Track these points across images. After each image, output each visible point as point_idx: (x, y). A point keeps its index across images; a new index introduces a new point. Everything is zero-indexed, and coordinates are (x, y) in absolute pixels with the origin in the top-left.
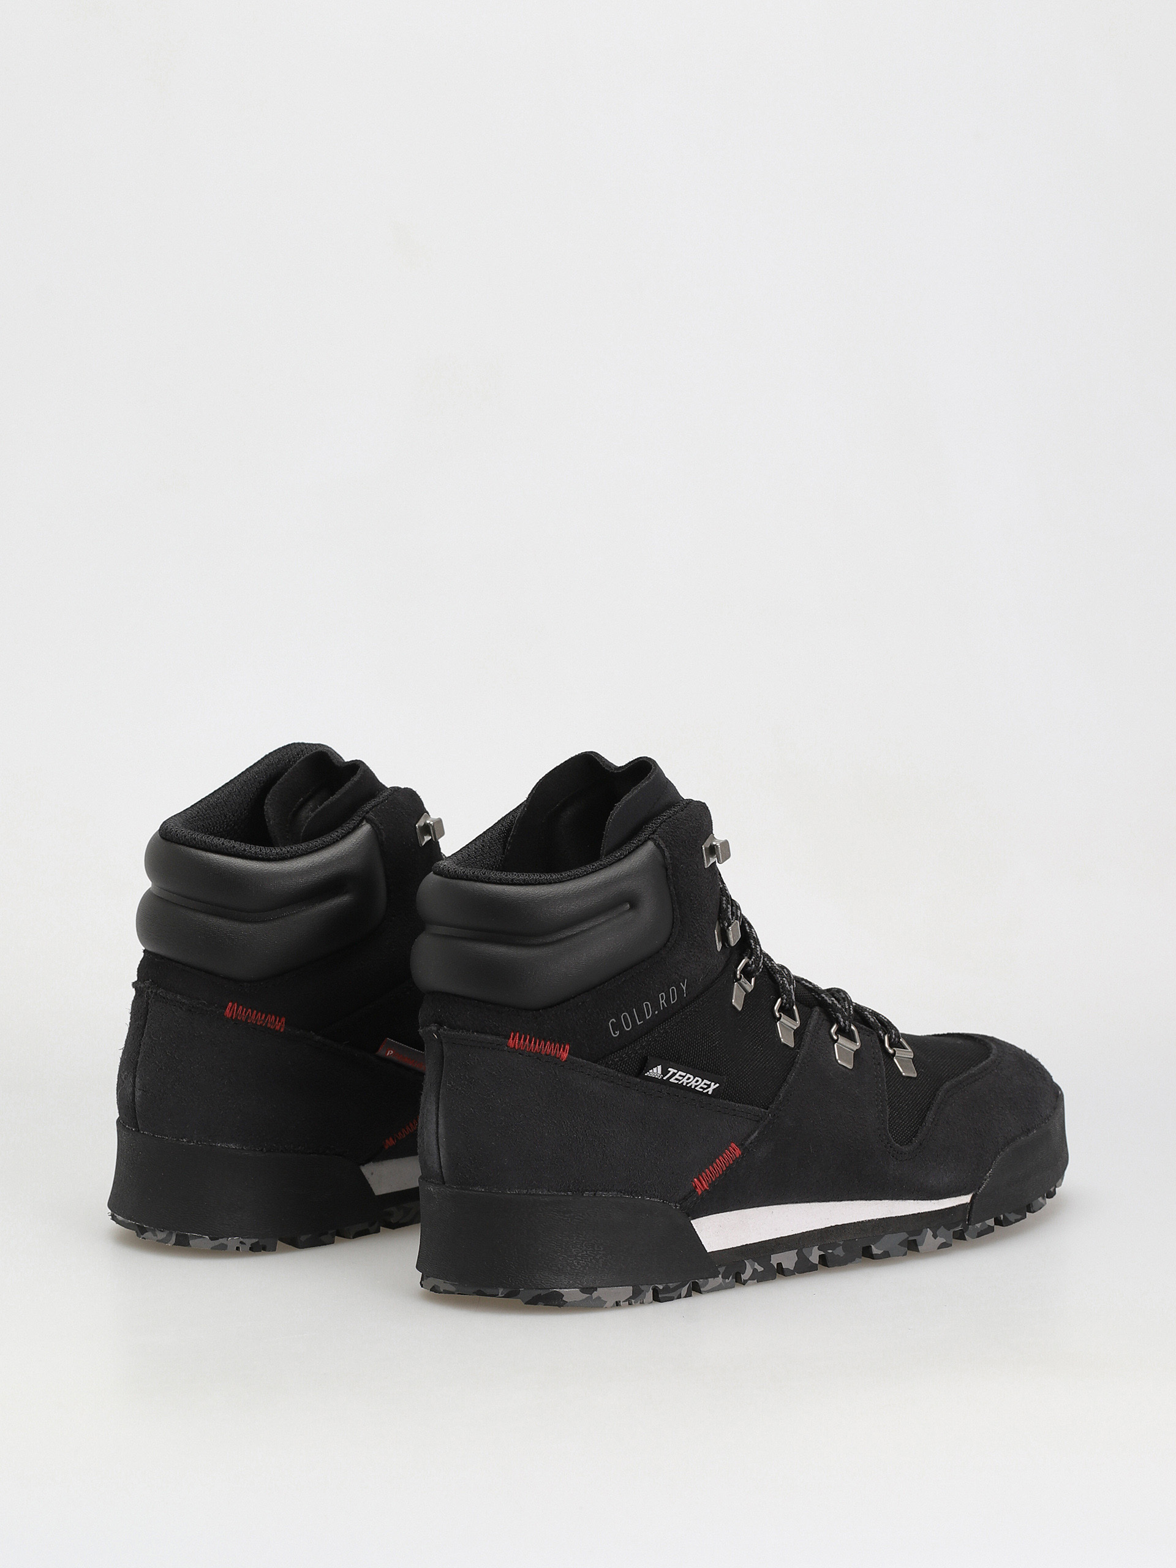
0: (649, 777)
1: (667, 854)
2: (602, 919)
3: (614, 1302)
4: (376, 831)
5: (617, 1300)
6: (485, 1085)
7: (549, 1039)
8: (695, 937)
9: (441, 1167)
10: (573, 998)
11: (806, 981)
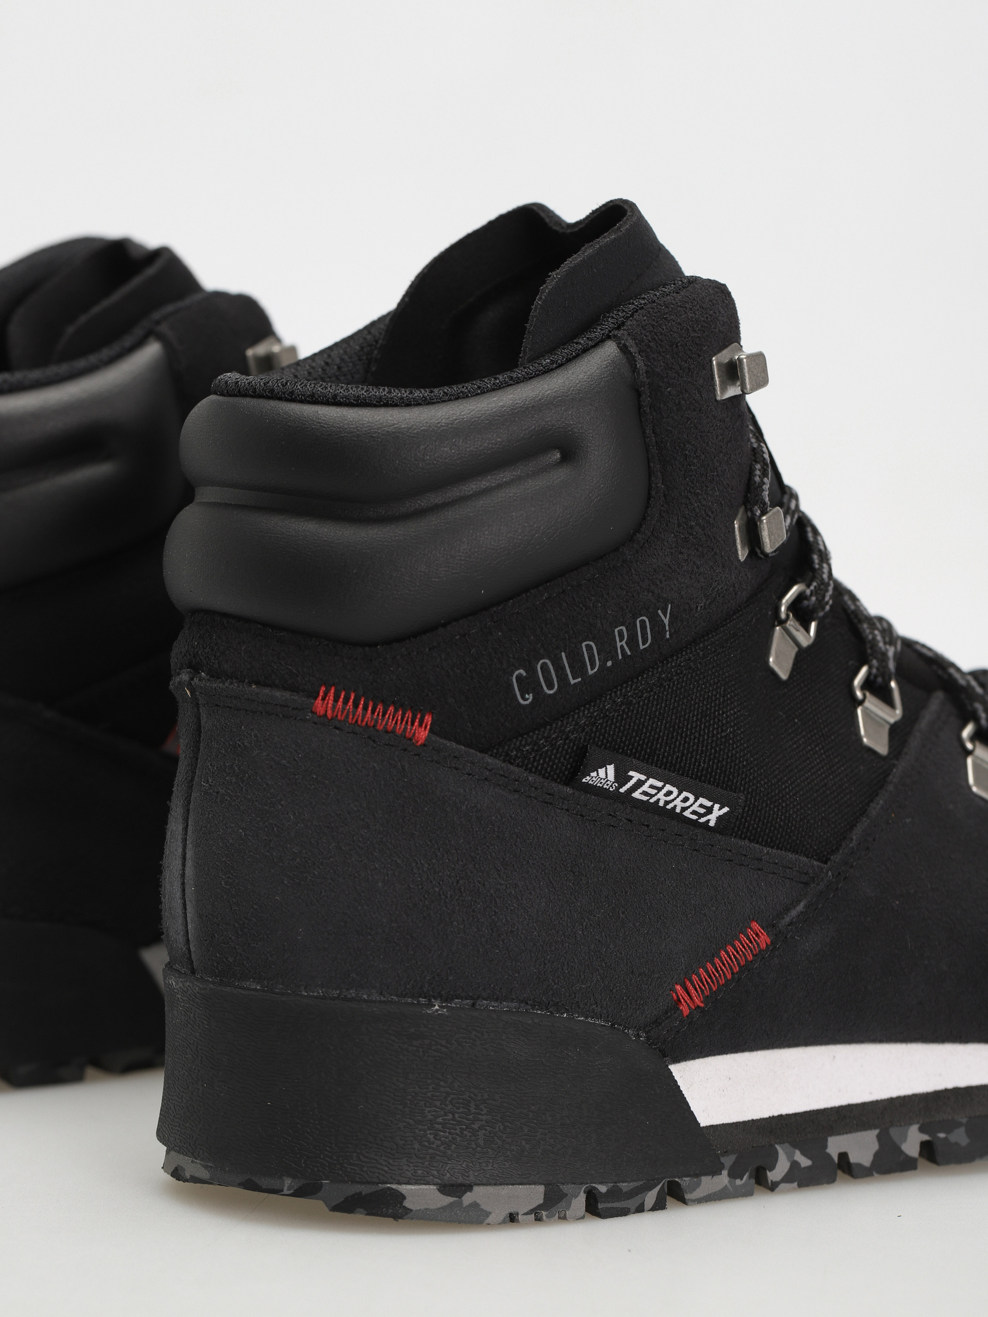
0: (619, 228)
1: (640, 364)
2: (505, 476)
3: (505, 1213)
4: (170, 354)
5: (512, 1211)
6: (267, 784)
7: (393, 703)
8: (691, 527)
9: (188, 941)
10: (444, 625)
11: (924, 646)
